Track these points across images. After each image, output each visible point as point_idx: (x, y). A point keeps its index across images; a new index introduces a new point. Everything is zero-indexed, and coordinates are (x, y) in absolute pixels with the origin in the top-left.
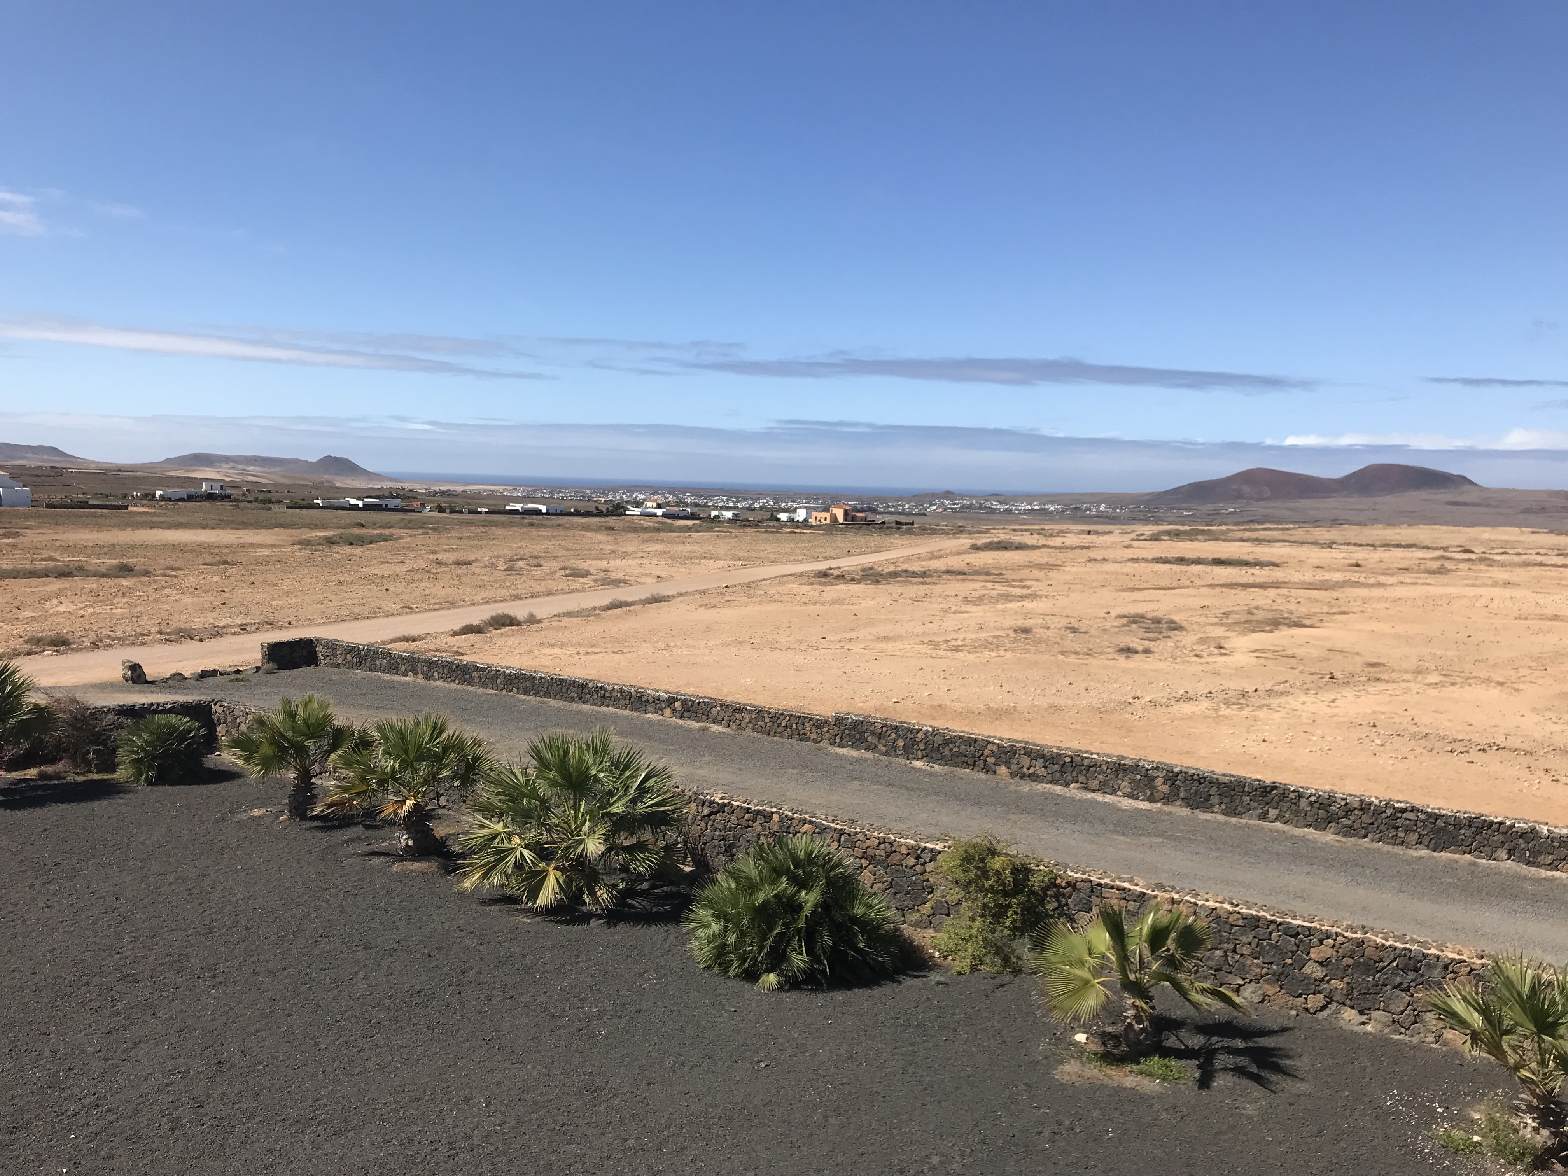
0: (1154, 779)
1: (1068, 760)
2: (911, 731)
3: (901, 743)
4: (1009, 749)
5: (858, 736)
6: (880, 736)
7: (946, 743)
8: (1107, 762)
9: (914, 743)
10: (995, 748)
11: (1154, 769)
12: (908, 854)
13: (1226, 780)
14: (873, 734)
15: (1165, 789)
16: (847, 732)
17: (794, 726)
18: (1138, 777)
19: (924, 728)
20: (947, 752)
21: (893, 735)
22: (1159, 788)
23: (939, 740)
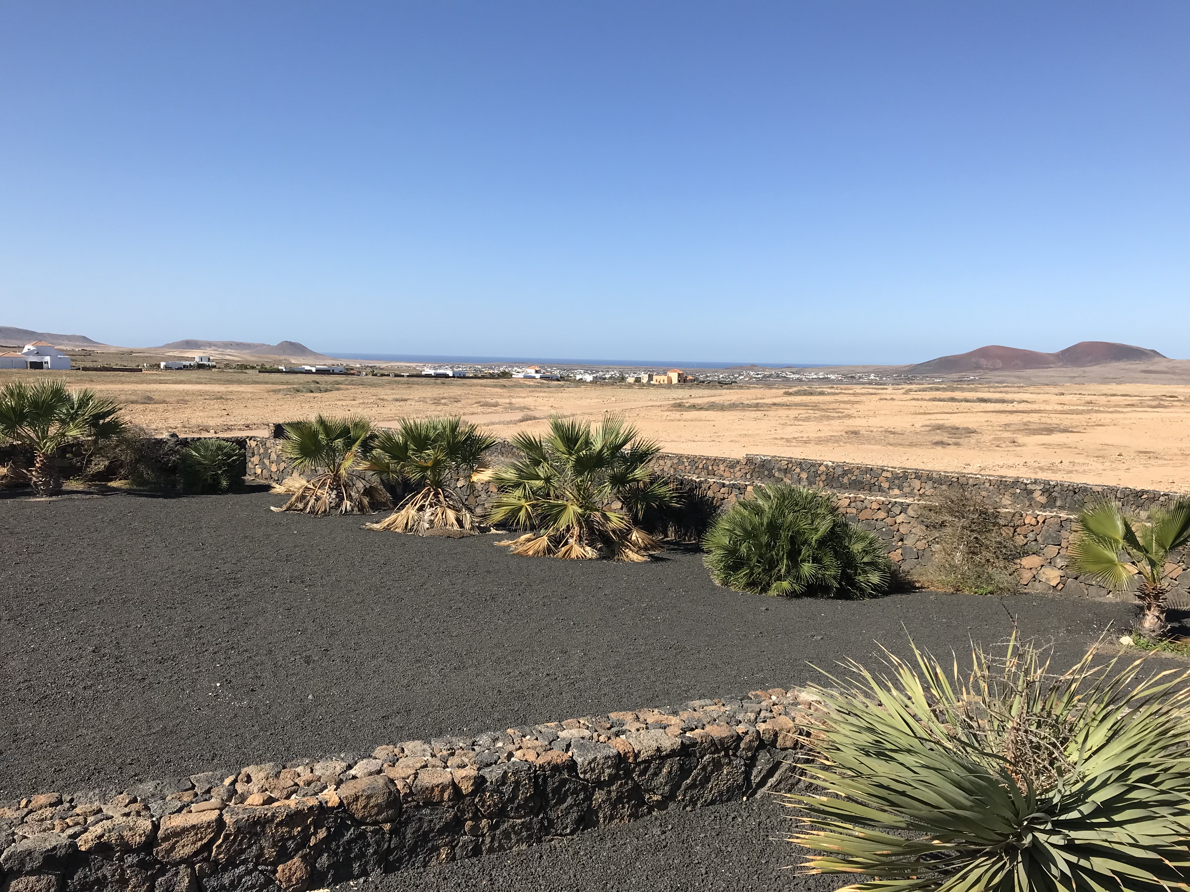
0: (1032, 492)
1: (955, 480)
2: (813, 465)
3: (804, 475)
4: (901, 475)
5: (766, 473)
6: (786, 471)
7: (845, 473)
8: (990, 480)
9: (816, 474)
10: (889, 475)
11: (1032, 483)
12: (879, 509)
13: (1100, 489)
14: (779, 470)
15: (1043, 499)
16: (757, 470)
17: (710, 468)
18: (1018, 491)
19: (825, 463)
20: (845, 480)
21: (798, 470)
22: (1038, 499)
23: (839, 471)
